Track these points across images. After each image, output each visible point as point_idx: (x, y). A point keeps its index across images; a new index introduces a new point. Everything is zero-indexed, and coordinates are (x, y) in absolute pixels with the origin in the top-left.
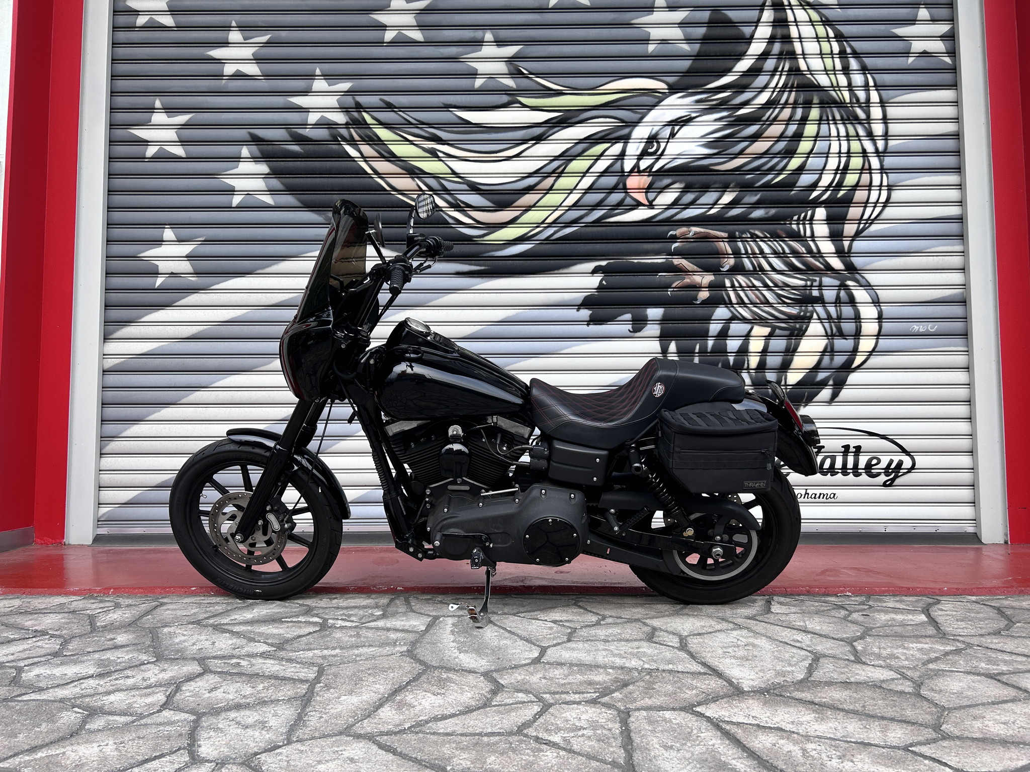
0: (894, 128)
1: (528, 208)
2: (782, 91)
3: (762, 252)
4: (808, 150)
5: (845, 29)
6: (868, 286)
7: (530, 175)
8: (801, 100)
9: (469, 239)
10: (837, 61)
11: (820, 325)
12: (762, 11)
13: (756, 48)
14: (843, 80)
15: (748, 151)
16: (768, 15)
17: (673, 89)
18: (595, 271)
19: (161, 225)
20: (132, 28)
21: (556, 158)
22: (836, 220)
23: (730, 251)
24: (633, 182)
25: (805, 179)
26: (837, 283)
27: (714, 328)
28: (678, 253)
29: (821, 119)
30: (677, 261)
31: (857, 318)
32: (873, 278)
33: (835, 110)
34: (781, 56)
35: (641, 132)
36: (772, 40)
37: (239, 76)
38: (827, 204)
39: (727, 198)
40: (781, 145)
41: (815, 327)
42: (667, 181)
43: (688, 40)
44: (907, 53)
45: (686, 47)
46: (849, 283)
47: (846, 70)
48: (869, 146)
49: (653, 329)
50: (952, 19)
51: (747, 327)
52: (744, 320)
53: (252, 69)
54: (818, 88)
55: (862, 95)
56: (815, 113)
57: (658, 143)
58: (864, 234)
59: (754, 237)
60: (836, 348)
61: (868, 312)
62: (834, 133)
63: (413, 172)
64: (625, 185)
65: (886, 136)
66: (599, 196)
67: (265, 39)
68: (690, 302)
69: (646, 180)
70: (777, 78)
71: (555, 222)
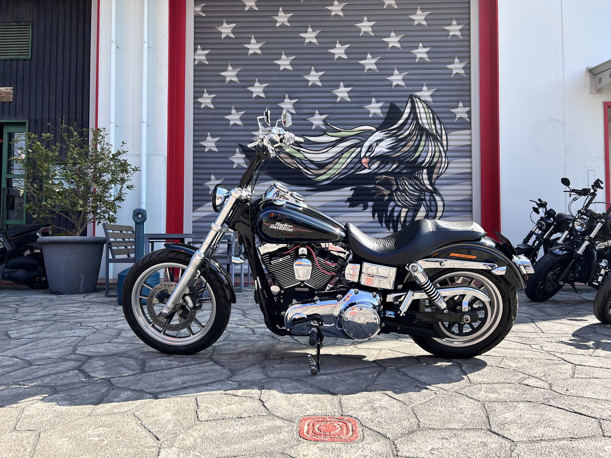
0: (450, 143)
1: (330, 169)
2: (413, 130)
3: (405, 184)
4: (421, 150)
5: (435, 110)
6: (440, 195)
7: (330, 158)
8: (419, 134)
9: (310, 179)
10: (432, 120)
11: (424, 208)
12: (407, 103)
13: (405, 116)
14: (433, 127)
15: (402, 150)
16: (409, 105)
17: (378, 130)
18: (351, 190)
19: (210, 174)
20: (199, 108)
21: (339, 153)
22: (430, 174)
23: (395, 184)
24: (364, 161)
25: (420, 160)
26: (430, 194)
27: (390, 209)
28: (378, 184)
29: (426, 140)
30: (378, 187)
31: (436, 206)
32: (441, 193)
33: (431, 137)
34: (413, 119)
35: (367, 144)
36: (410, 113)
37: (235, 125)
38: (427, 168)
39: (394, 166)
40: (413, 148)
41: (422, 209)
42: (375, 161)
43: (383, 113)
44: (455, 118)
45: (382, 115)
46: (434, 194)
47: (435, 124)
48: (441, 149)
49: (370, 209)
50: (470, 106)
51: (401, 208)
52: (400, 206)
53: (239, 123)
54: (426, 130)
55: (439, 132)
56: (424, 138)
57: (372, 148)
58: (439, 178)
59: (403, 179)
60: (429, 215)
61: (440, 203)
62: (430, 144)
63: (292, 157)
64: (361, 161)
65: (447, 145)
66: (353, 165)
67: (243, 112)
68: (382, 200)
69: (368, 160)
70: (412, 126)
71: (338, 174)
